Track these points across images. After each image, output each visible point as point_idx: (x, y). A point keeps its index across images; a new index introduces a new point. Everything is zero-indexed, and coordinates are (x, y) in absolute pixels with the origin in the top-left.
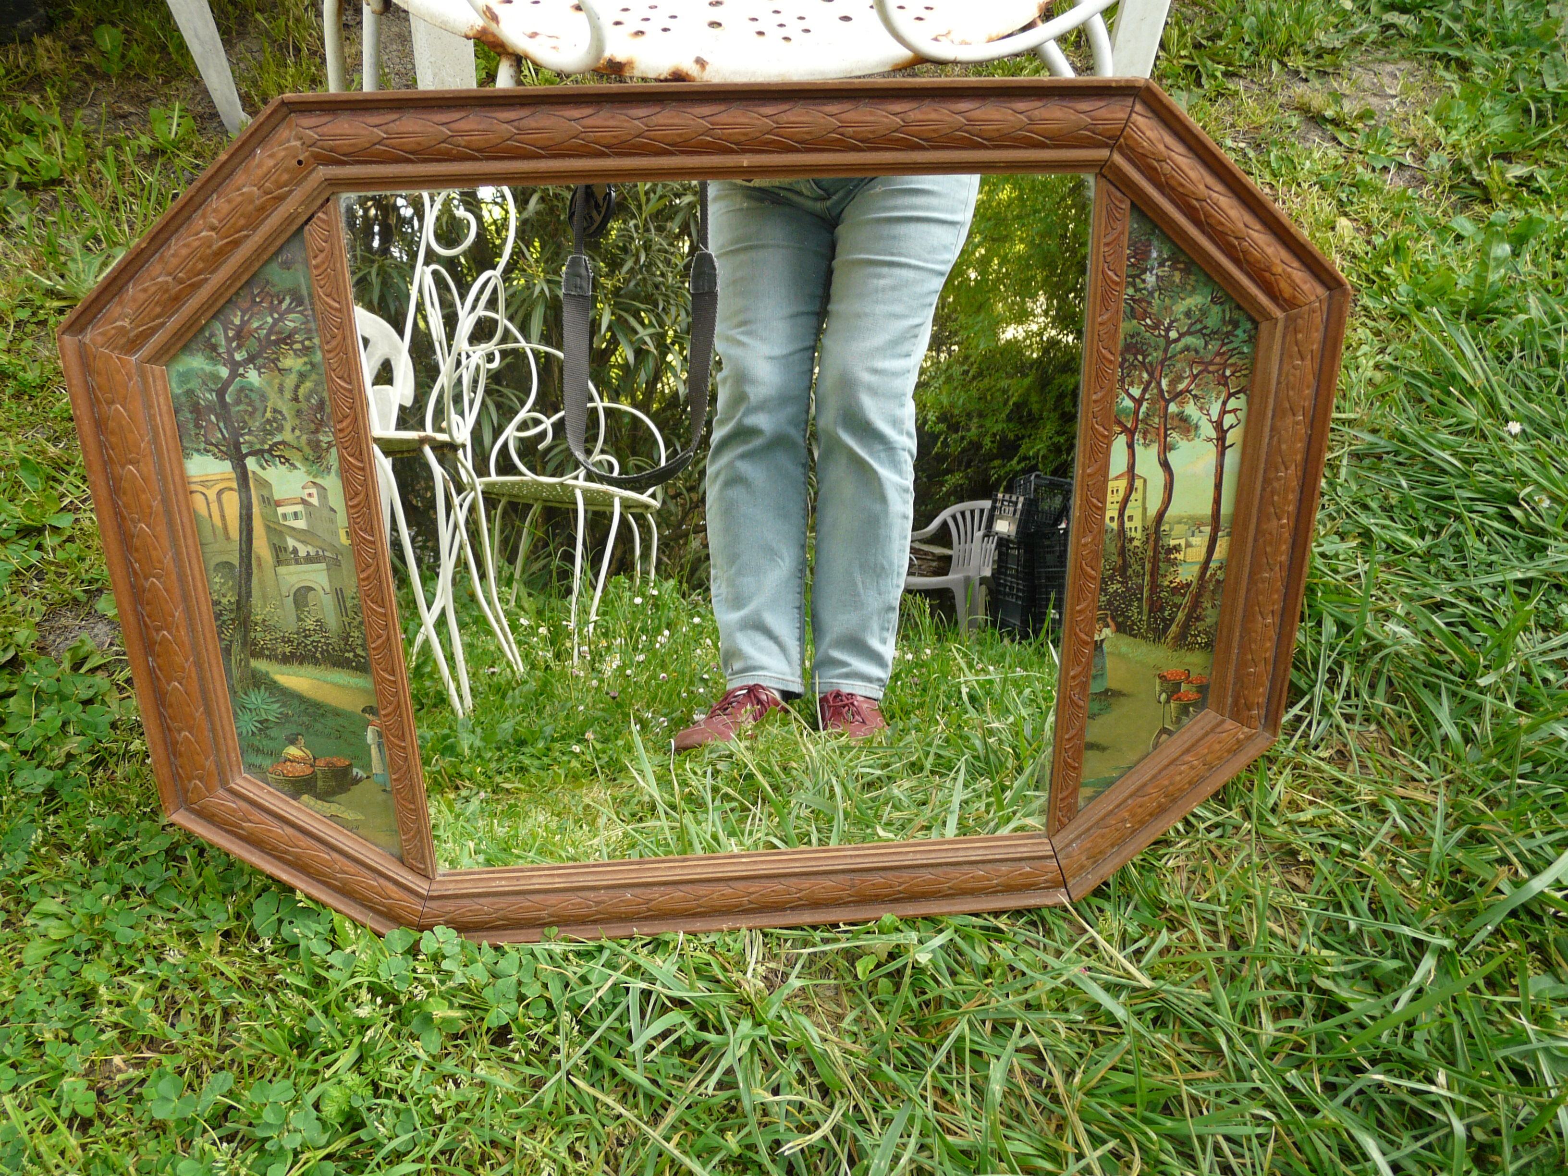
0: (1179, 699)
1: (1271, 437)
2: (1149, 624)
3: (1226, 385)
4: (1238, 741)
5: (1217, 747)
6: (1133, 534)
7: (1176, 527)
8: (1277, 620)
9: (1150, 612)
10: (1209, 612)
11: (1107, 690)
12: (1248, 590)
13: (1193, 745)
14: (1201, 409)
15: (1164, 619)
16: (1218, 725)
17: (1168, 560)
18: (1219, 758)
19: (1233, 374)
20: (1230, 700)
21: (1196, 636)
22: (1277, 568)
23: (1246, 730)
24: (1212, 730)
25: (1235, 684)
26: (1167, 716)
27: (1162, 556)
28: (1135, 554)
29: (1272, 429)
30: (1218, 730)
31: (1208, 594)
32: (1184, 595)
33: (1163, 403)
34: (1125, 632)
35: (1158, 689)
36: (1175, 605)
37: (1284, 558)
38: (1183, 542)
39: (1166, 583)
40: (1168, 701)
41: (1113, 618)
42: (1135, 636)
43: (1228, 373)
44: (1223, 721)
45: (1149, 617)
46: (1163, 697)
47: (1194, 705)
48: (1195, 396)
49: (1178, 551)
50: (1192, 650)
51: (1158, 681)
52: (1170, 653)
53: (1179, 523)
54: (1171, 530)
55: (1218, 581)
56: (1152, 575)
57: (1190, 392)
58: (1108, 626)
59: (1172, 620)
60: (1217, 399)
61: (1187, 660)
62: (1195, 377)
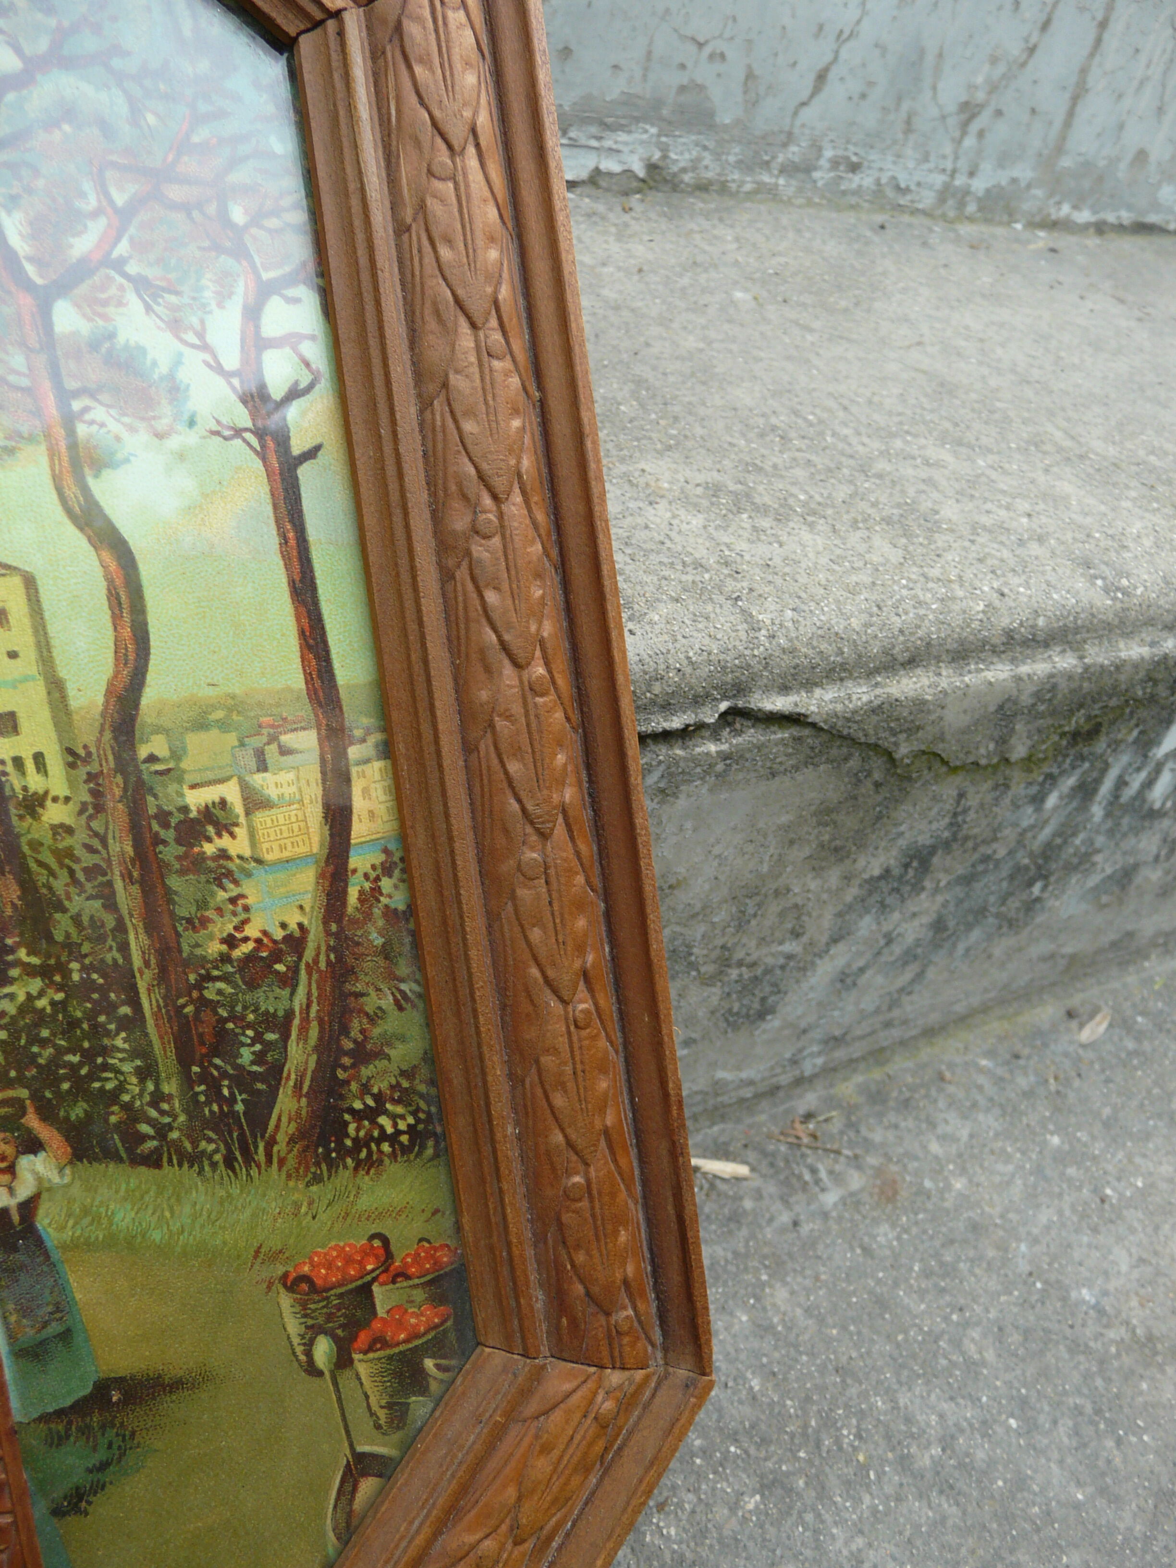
0: (378, 1342)
1: (425, 404)
2: (193, 1107)
3: (241, 252)
4: (603, 1424)
5: (542, 1466)
6: (35, 782)
7: (194, 741)
8: (608, 1002)
9: (184, 1059)
10: (393, 1023)
11: (102, 1388)
12: (492, 918)
13: (464, 1489)
14: (175, 326)
15: (243, 1079)
16: (525, 1393)
17: (196, 864)
18: (561, 1501)
19: (256, 220)
20: (539, 1300)
21: (371, 1114)
22: (560, 830)
23: (615, 1378)
24: (511, 1413)
25: (540, 1238)
26: (357, 1414)
27: (170, 852)
28: (65, 855)
29: (419, 375)
30: (532, 1407)
31: (370, 965)
32: (289, 981)
33: (26, 301)
34: (110, 1155)
35: (294, 1327)
36: (268, 1021)
37: (569, 794)
38: (231, 792)
39: (215, 948)
40: (343, 1361)
41: (46, 1113)
42: (153, 1161)
43: (238, 214)
44: (538, 1375)
45: (188, 1081)
46: (323, 1350)
47: (436, 1348)
48: (140, 284)
49: (226, 827)
50: (370, 1164)
51: (286, 1301)
52: (298, 1191)
53: (201, 725)
54: (177, 755)
55: (390, 914)
56: (151, 926)
57: (119, 265)
58: (33, 1146)
59: (276, 1073)
60: (223, 298)
61: (365, 1202)
62: (125, 215)
